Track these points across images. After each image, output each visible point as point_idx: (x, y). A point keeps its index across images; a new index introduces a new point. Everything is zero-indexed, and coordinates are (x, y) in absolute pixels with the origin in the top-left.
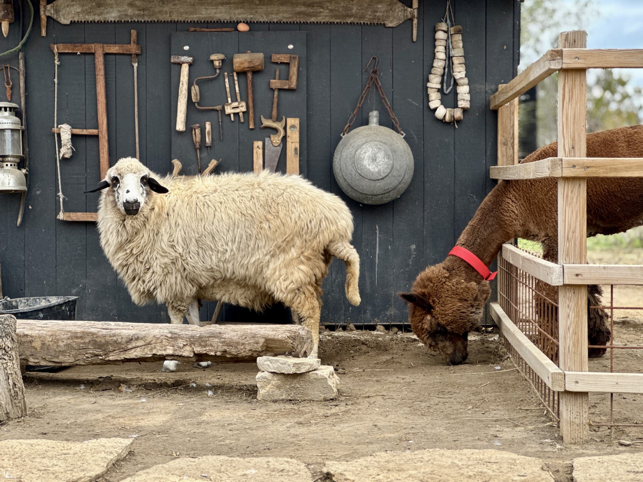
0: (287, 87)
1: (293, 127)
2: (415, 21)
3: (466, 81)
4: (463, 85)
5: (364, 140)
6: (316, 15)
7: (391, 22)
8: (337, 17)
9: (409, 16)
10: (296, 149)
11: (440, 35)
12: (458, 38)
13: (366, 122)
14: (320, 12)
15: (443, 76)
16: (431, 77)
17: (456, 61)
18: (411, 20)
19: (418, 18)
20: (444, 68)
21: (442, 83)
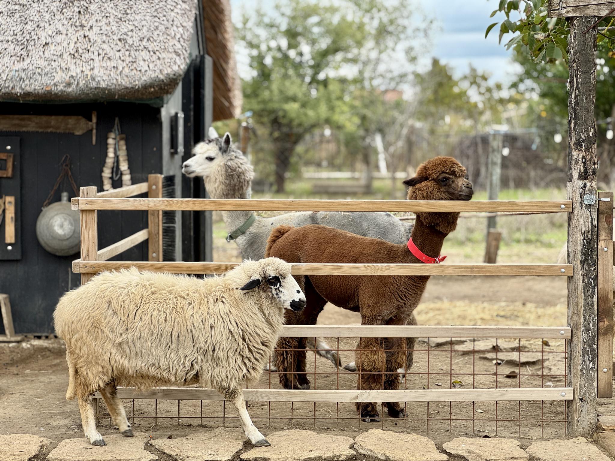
0: (5, 176)
1: (10, 202)
2: (94, 131)
3: (128, 172)
4: (125, 174)
5: (56, 213)
6: (26, 126)
7: (78, 131)
8: (41, 128)
9: (90, 128)
10: (12, 218)
11: (111, 141)
12: (122, 143)
13: (59, 199)
14: (29, 124)
15: (113, 168)
16: (105, 169)
17: (121, 159)
18: (91, 130)
19: (97, 129)
20: (114, 163)
21: (112, 173)
